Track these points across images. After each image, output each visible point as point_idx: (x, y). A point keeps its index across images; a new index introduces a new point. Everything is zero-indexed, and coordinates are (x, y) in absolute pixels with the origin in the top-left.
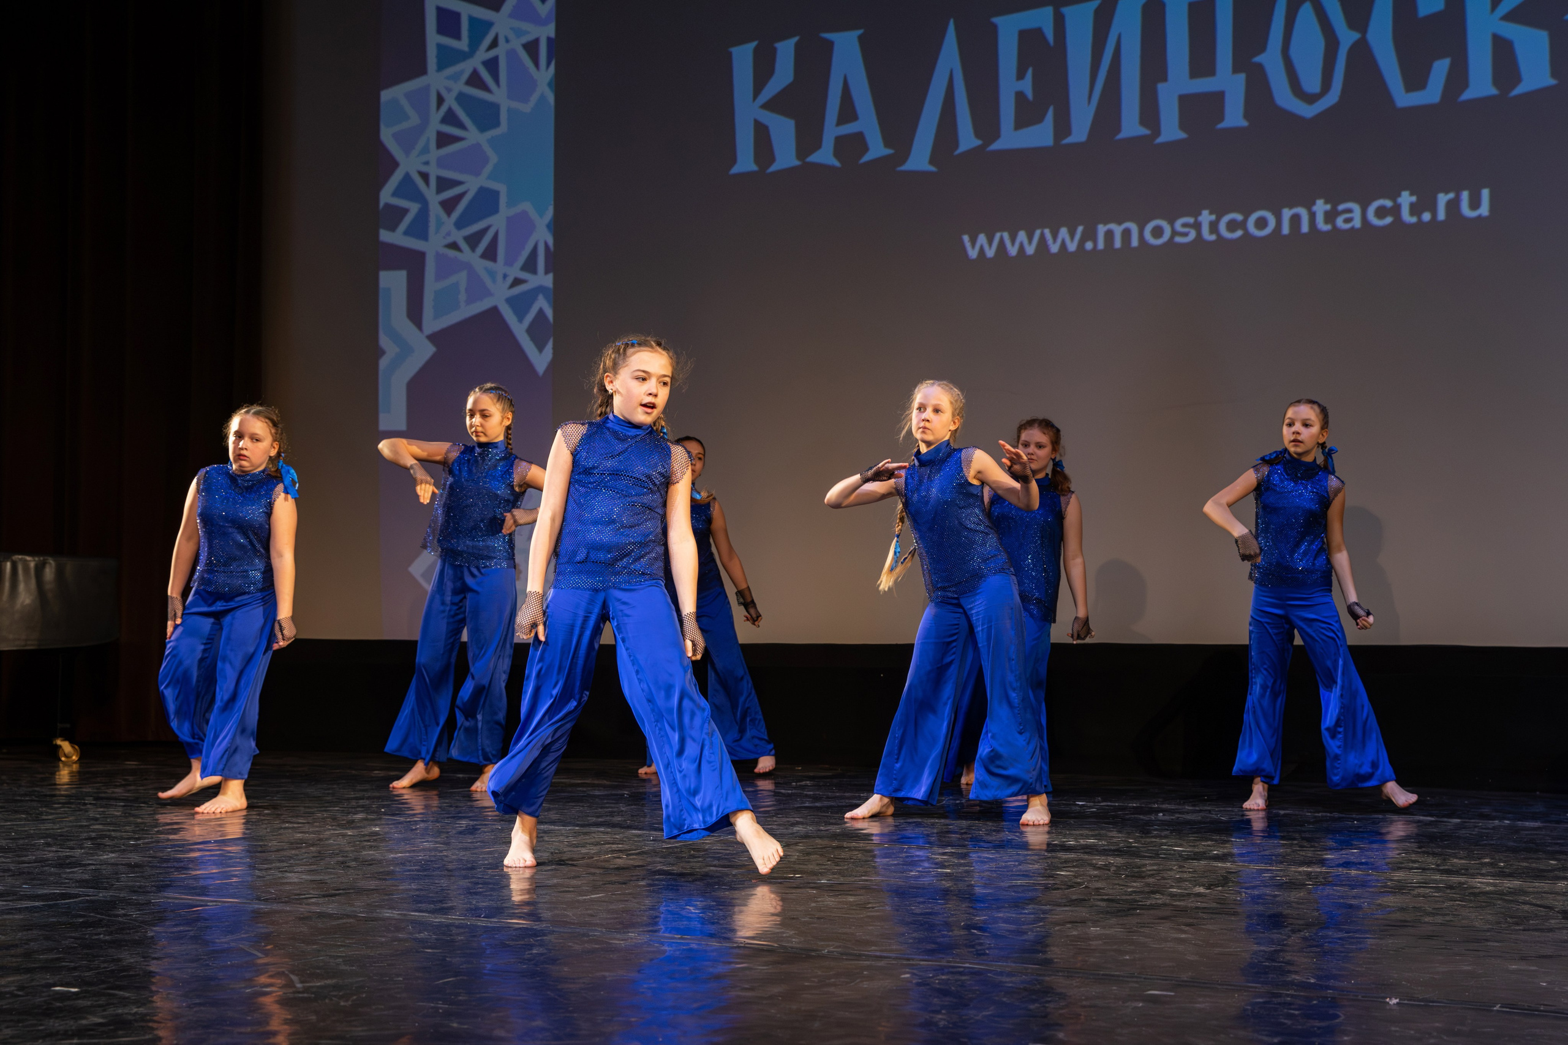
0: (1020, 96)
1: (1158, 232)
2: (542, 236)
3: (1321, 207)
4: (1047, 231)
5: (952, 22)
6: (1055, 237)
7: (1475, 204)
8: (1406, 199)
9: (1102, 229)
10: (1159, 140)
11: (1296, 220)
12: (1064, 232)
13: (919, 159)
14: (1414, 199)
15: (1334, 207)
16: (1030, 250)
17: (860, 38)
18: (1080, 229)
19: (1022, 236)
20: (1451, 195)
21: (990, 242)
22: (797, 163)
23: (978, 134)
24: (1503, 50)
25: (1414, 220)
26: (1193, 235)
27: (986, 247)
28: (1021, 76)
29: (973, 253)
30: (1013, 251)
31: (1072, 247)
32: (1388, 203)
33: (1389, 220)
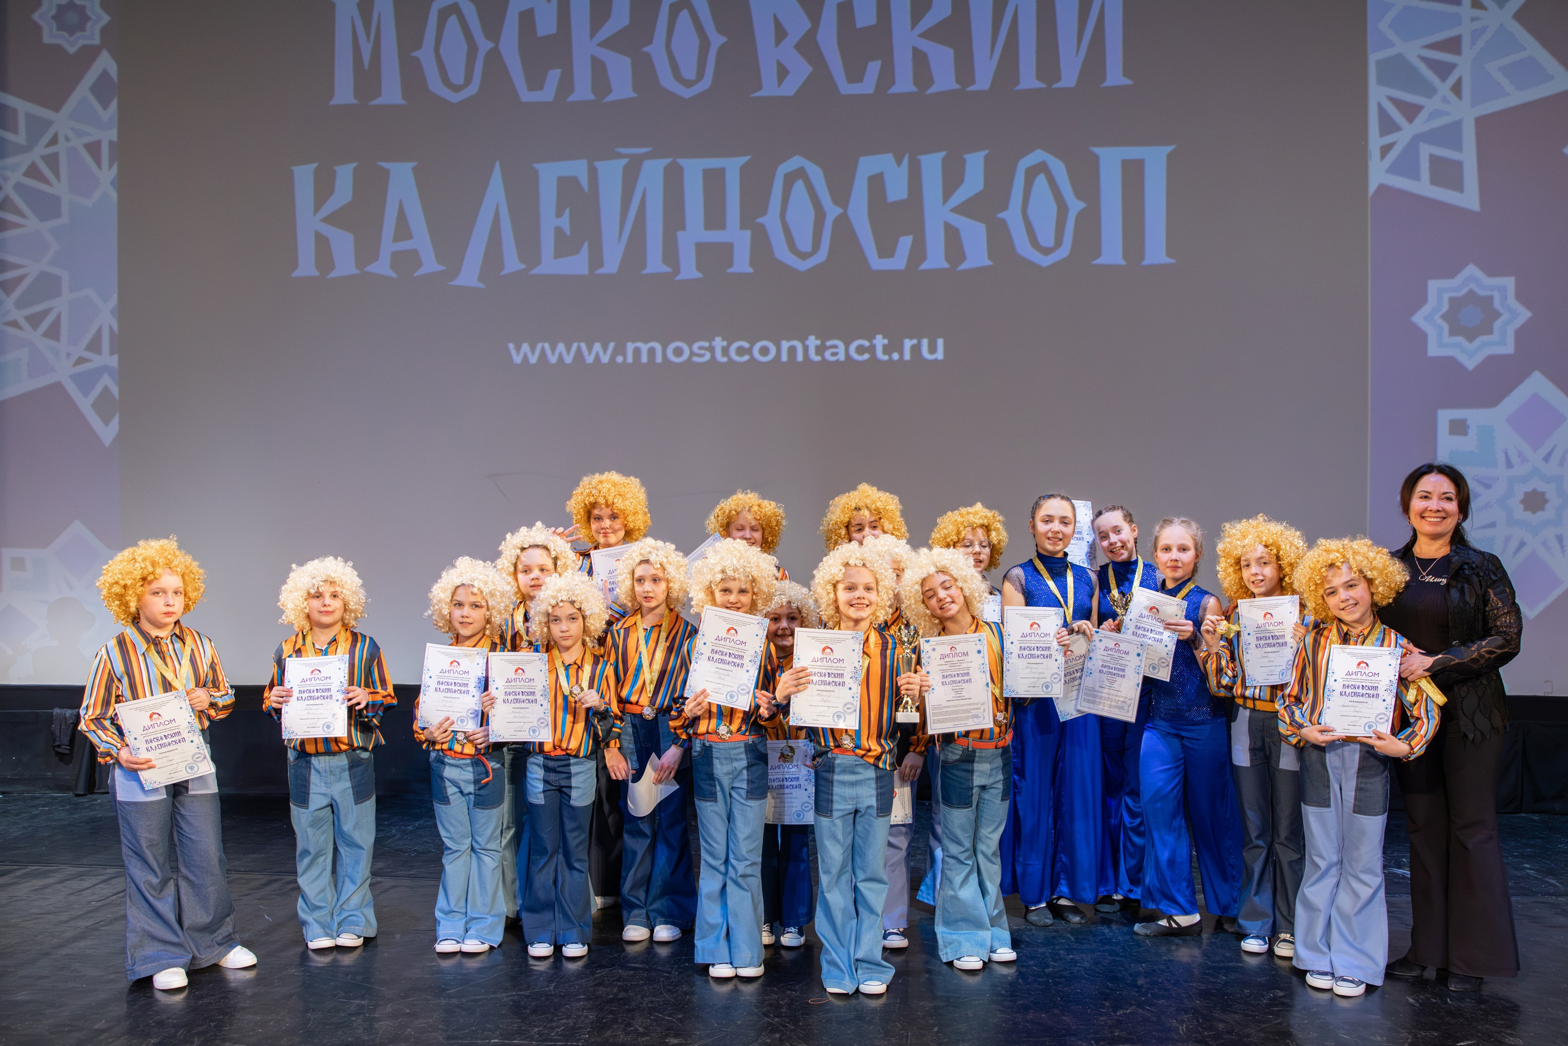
0: (558, 231)
1: (678, 352)
2: (106, 319)
3: (813, 342)
4: (583, 345)
5: (498, 164)
6: (590, 349)
7: (933, 349)
8: (880, 341)
9: (630, 347)
10: (679, 278)
11: (792, 350)
12: (597, 347)
13: (469, 275)
14: (886, 341)
15: (823, 343)
16: (568, 359)
17: (414, 169)
18: (612, 345)
19: (561, 347)
20: (915, 341)
21: (533, 350)
22: (356, 272)
23: (522, 259)
24: (952, 234)
25: (886, 358)
26: (708, 356)
27: (529, 355)
28: (559, 214)
29: (518, 359)
30: (553, 359)
31: (605, 359)
32: (866, 343)
33: (866, 356)
